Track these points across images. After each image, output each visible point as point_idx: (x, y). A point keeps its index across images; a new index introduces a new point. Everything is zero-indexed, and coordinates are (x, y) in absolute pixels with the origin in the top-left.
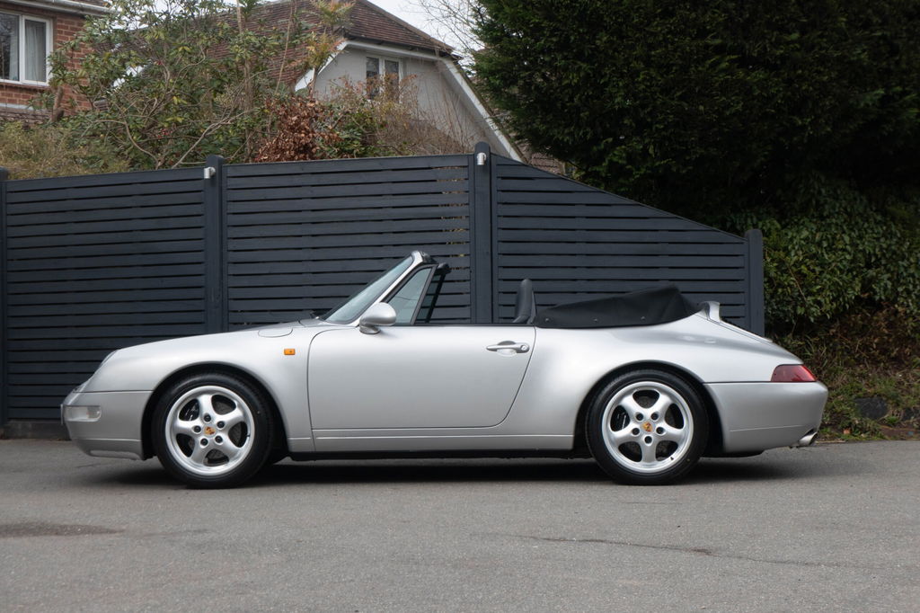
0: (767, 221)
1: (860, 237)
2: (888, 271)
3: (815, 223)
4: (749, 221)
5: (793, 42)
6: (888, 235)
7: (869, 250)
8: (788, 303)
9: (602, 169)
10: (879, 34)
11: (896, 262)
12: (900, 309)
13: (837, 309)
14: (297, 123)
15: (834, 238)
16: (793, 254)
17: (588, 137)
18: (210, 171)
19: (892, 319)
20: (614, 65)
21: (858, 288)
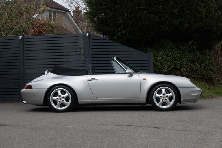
0: (153, 50)
1: (174, 54)
2: (180, 62)
3: (164, 50)
4: (148, 50)
5: (160, 8)
6: (179, 53)
7: (175, 57)
8: (158, 69)
9: (115, 37)
10: (180, 6)
11: (181, 59)
12: (182, 70)
13: (168, 70)
14: (39, 26)
15: (168, 54)
16: (159, 57)
17: (113, 30)
18: (21, 37)
19: (180, 73)
20: (119, 13)
21: (173, 66)
